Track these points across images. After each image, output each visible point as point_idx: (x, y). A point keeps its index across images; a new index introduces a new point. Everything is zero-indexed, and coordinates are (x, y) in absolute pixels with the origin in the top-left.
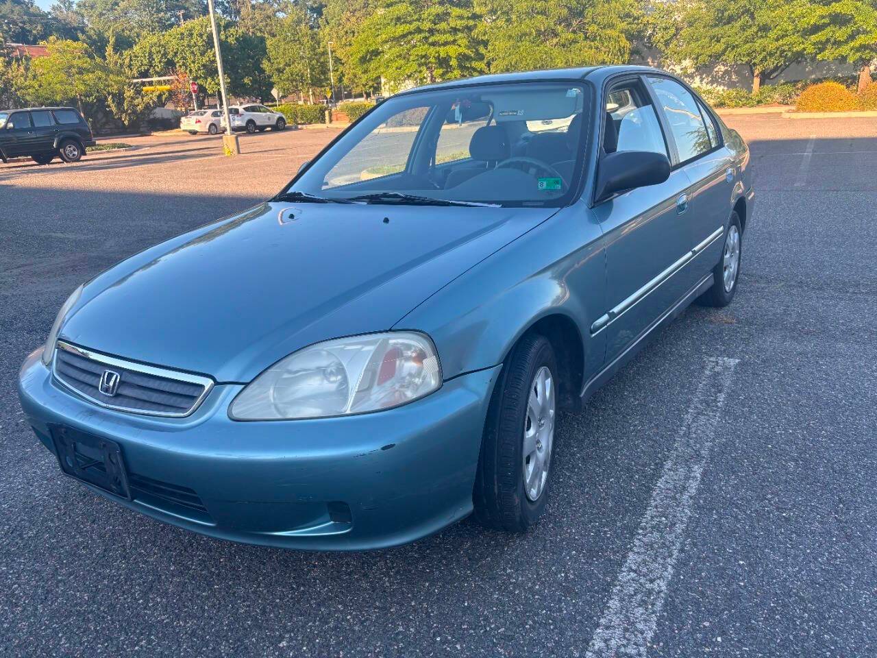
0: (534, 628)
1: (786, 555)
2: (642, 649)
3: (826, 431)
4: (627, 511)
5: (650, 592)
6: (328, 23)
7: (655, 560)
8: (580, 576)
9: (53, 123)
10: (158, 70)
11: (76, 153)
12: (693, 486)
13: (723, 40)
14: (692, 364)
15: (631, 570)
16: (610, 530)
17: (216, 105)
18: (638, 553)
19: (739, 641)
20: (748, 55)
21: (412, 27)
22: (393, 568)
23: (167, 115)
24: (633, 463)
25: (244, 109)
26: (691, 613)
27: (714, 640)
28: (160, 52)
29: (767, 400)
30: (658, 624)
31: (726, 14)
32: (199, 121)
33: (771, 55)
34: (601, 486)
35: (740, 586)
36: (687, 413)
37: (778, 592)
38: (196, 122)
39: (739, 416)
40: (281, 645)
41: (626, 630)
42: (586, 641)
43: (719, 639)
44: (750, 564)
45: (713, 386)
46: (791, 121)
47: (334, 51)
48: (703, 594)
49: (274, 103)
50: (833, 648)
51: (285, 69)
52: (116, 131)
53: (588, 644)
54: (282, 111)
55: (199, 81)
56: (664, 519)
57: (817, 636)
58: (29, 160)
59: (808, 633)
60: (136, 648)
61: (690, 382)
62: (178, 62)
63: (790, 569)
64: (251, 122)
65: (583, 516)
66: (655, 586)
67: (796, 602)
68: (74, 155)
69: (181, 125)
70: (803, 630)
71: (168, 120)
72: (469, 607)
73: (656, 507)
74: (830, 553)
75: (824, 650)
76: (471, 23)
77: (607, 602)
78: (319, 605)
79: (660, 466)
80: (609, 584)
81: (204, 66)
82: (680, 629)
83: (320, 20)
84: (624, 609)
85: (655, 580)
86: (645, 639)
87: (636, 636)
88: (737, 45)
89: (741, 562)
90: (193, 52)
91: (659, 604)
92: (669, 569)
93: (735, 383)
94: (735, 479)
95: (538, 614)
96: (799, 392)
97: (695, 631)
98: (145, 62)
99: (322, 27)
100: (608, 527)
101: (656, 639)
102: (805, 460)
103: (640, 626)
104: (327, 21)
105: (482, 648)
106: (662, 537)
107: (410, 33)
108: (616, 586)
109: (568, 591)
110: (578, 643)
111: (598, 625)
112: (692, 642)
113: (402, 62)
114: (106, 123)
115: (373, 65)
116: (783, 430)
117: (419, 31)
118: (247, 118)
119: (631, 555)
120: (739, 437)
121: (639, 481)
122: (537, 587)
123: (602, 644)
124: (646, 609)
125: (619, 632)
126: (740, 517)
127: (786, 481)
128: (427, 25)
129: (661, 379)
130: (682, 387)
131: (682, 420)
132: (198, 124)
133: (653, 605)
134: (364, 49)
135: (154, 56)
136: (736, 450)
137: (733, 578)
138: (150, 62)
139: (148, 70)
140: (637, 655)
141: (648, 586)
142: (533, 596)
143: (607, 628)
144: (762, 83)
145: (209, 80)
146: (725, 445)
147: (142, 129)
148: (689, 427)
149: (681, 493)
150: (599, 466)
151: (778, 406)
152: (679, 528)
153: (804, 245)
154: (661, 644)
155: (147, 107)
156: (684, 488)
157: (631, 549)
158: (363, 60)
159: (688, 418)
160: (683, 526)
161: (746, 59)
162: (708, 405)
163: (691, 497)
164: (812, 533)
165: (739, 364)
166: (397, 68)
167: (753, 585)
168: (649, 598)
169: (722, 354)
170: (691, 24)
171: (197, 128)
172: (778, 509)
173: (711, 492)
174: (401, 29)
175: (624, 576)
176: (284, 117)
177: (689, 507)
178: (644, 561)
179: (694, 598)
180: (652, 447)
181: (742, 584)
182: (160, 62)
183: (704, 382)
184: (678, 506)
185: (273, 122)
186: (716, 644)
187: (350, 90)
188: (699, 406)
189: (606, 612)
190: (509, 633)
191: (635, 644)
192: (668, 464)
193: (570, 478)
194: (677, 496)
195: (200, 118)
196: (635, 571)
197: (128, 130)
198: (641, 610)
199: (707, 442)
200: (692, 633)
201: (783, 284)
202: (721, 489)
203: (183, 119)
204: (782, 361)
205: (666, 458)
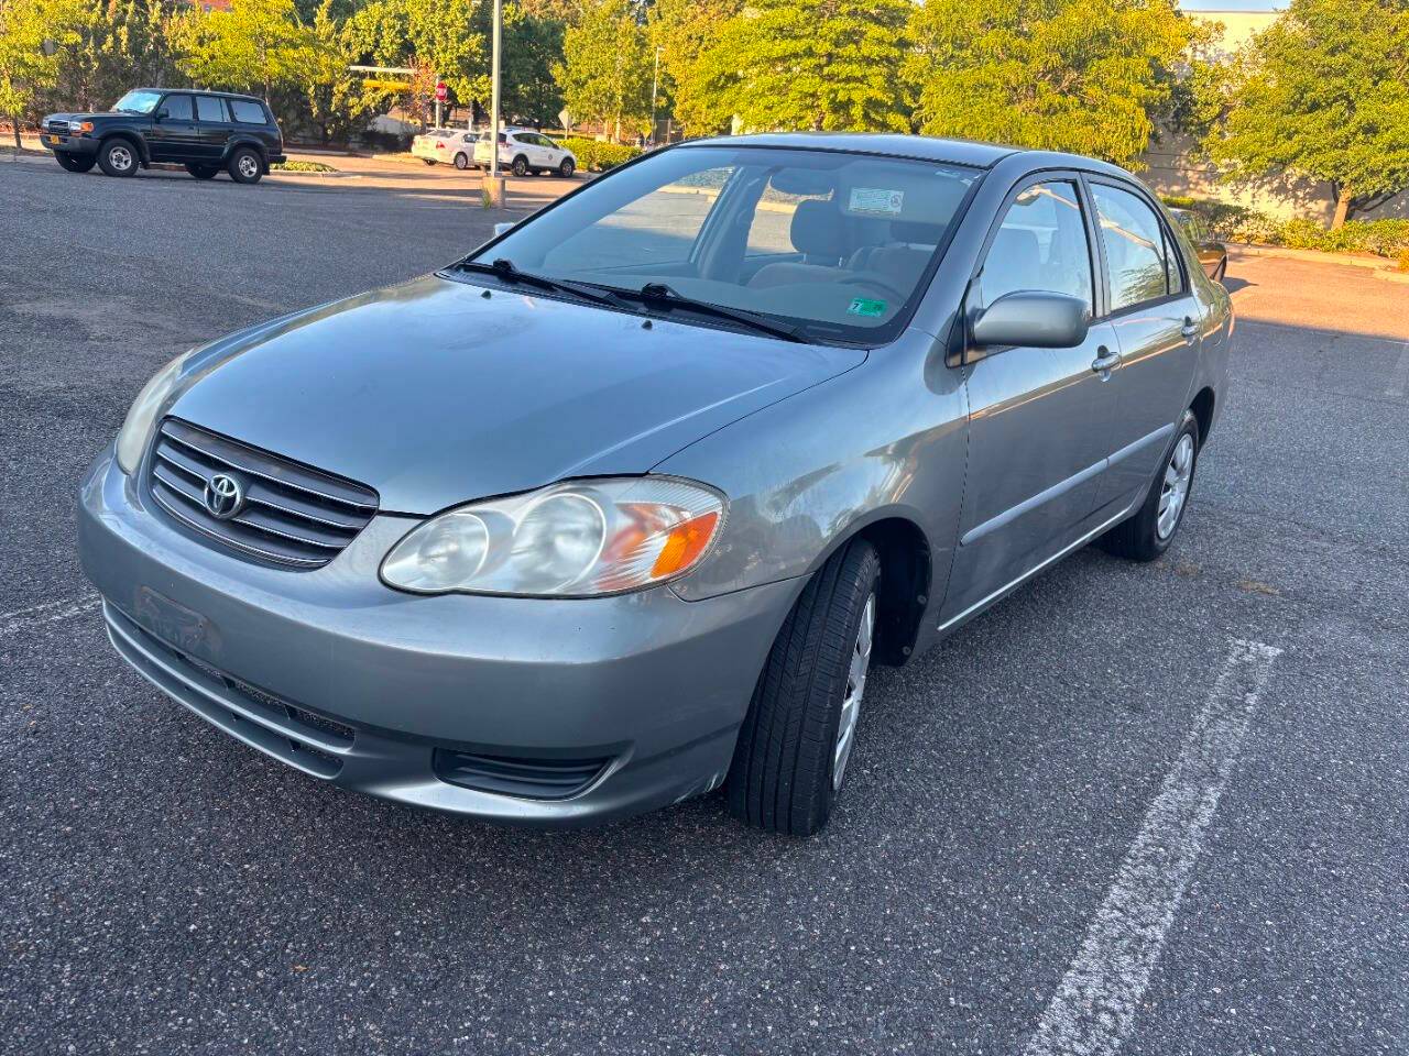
0: (981, 956)
1: (1331, 923)
2: (1128, 1005)
3: (1402, 771)
4: (1109, 830)
5: (1140, 939)
6: (661, 18)
7: (1148, 900)
8: (1044, 903)
9: (227, 118)
10: (387, 55)
11: (254, 170)
12: (1206, 815)
13: (1296, 138)
14: (1210, 644)
15: (1114, 907)
16: (1085, 852)
17: (466, 122)
18: (1125, 887)
19: (1259, 1017)
20: (1336, 168)
21: (800, 46)
22: (786, 850)
23: (393, 129)
24: (1119, 768)
25: (514, 136)
26: (1197, 973)
27: (1226, 1010)
28: (394, 27)
29: (1319, 714)
30: (1152, 980)
31: (1308, 96)
32: (442, 146)
33: (1373, 173)
34: (1073, 791)
35: (1266, 952)
36: (1200, 712)
37: (1317, 967)
38: (437, 147)
39: (1278, 731)
40: (644, 920)
41: (1107, 979)
42: (1053, 984)
43: (1233, 1011)
44: (1281, 927)
45: (1240, 681)
46: (1387, 285)
47: (666, 65)
48: (1214, 954)
49: (561, 132)
50: (1386, 1047)
51: (586, 82)
52: (312, 142)
53: (1055, 987)
54: (573, 149)
55: (448, 82)
56: (1161, 849)
57: (1366, 1030)
58: (180, 169)
59: (1355, 1025)
60: (454, 891)
61: (1206, 671)
62: (421, 47)
63: (1335, 941)
64: (521, 158)
65: (1048, 826)
66: (1148, 932)
67: (1339, 983)
68: (250, 173)
69: (413, 148)
70: (1348, 1018)
71: (394, 137)
72: (892, 916)
73: (1151, 832)
74: (1393, 931)
75: (1375, 1048)
76: (895, 52)
77: (1082, 941)
78: (689, 879)
79: (1158, 779)
80: (1084, 920)
81: (460, 58)
82: (1180, 991)
83: (648, 11)
84: (1105, 954)
85: (1148, 925)
86: (1133, 995)
87: (1120, 989)
88: (1319, 149)
89: (1269, 923)
90: (446, 35)
91: (1153, 957)
92: (1168, 916)
93: (1274, 682)
94: (1266, 815)
95: (986, 941)
96: (1368, 711)
97: (1201, 996)
98: (368, 40)
99: (651, 22)
100: (1082, 846)
101: (1148, 996)
102: (1369, 806)
103: (1127, 978)
104: (659, 14)
105: (912, 968)
106: (1159, 873)
107: (796, 55)
108: (1093, 923)
109: (1027, 918)
110: (1042, 985)
111: (1068, 967)
112: (1196, 1008)
113: (775, 99)
114: (299, 128)
115: (727, 96)
116: (1341, 759)
117: (810, 53)
118: (516, 152)
119: (1115, 889)
120: (1275, 759)
121: (1128, 794)
122: (985, 907)
123: (1075, 992)
124: (1136, 959)
125: (1097, 980)
126: (1271, 865)
127: (1339, 829)
128: (823, 47)
129: (1162, 659)
130: (1194, 674)
131: (1192, 722)
132: (441, 150)
133: (1145, 955)
134: (717, 69)
135: (384, 33)
136: (1271, 775)
137: (1257, 939)
138: (377, 41)
139: (372, 53)
140: (1121, 1011)
141: (1139, 931)
142: (980, 917)
143: (1081, 973)
144: (1348, 217)
145: (464, 81)
146: (1255, 766)
147: (351, 146)
148: (1201, 732)
149: (1188, 820)
150: (1071, 766)
151: (1335, 724)
152: (1184, 865)
153: (1392, 493)
154: (1155, 1004)
155: (365, 112)
156: (1192, 815)
157: (1115, 881)
158: (713, 86)
159: (1201, 719)
160: (1190, 864)
161: (1330, 174)
162: (1232, 707)
163: (1202, 828)
164: (1372, 901)
165: (1281, 656)
166: (766, 107)
167: (1283, 953)
168: (1140, 946)
169: (1255, 636)
170: (1248, 103)
171: (436, 155)
172: (1325, 863)
173: (1232, 826)
174: (783, 47)
175: (1104, 913)
176: (573, 157)
177: (1199, 840)
178: (1134, 900)
179: (1200, 955)
180: (1147, 751)
181: (1268, 949)
182: (392, 43)
183: (1226, 674)
184: (1182, 836)
185: (556, 164)
186: (1228, 1016)
187: (681, 129)
188: (1218, 706)
189: (1080, 953)
190: (947, 956)
191: (1119, 998)
192: (1170, 779)
193: (1028, 773)
194: (1183, 823)
195: (443, 140)
196: (1121, 910)
197: (331, 144)
198: (1128, 959)
199: (1229, 757)
200: (1197, 997)
201: (1355, 547)
202: (1245, 824)
203: (417, 138)
204: (1346, 661)
205: (1168, 770)
